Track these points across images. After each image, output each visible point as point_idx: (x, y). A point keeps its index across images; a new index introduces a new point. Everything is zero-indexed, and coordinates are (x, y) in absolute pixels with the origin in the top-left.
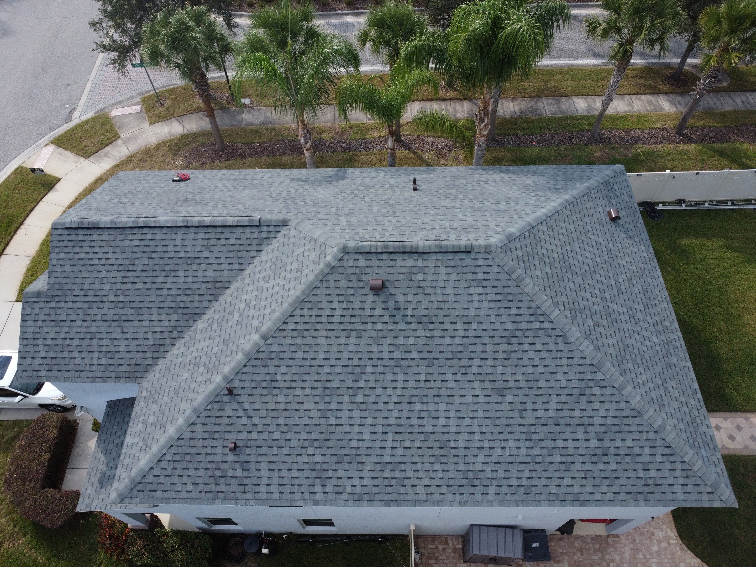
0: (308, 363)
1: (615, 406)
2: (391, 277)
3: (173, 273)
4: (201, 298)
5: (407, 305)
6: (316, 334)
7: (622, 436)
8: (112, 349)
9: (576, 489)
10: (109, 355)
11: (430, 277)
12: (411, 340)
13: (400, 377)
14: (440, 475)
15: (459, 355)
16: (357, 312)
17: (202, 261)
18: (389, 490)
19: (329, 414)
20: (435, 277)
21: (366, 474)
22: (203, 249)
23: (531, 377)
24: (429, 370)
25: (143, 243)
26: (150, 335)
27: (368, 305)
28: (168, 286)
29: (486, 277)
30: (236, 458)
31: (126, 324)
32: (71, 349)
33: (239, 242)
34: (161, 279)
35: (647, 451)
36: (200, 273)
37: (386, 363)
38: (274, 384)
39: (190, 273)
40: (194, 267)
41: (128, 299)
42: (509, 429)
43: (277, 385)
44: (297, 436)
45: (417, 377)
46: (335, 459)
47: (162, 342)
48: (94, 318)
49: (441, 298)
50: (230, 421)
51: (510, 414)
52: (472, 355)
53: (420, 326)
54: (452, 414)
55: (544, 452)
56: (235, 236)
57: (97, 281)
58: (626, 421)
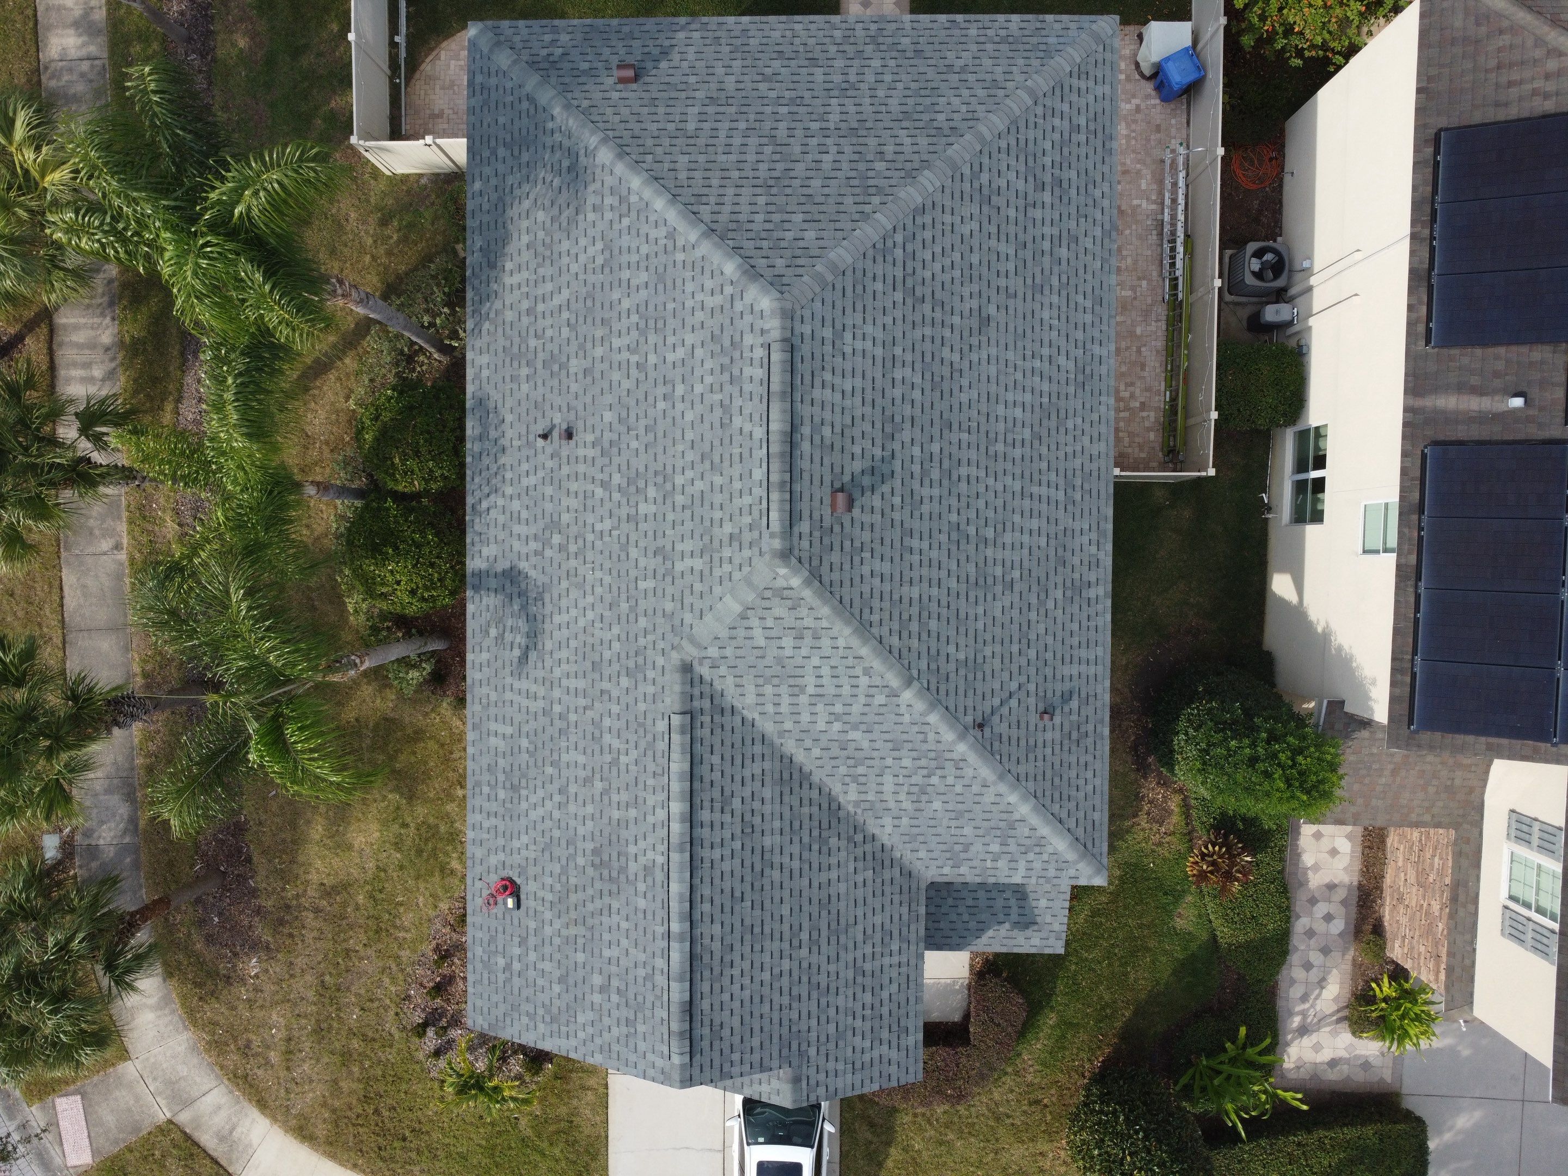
0: (944, 611)
1: (1003, 156)
2: (827, 479)
3: (767, 856)
4: (806, 802)
5: (868, 456)
6: (906, 601)
7: (1039, 154)
8: (878, 936)
9: (1098, 232)
10: (887, 939)
11: (827, 415)
12: (916, 451)
13: (964, 471)
14: (1079, 421)
15: (937, 379)
16: (877, 535)
17: (748, 808)
18: (1094, 493)
19: (1008, 579)
20: (828, 408)
21: (1077, 526)
22: (727, 809)
23: (967, 273)
24: (955, 426)
25: (717, 917)
26: (860, 879)
27: (867, 518)
28: (786, 860)
29: (828, 323)
30: (1058, 711)
31: (843, 921)
32: (877, 1005)
33: (717, 747)
34: (776, 874)
35: (1057, 122)
36: (767, 809)
37: (946, 492)
38: (971, 663)
39: (767, 827)
40: (757, 820)
41: (806, 925)
42: (1029, 316)
43: (972, 657)
44: (1033, 624)
45: (964, 445)
46: (1060, 569)
47: (869, 857)
48: (833, 977)
49: (858, 400)
50: (1014, 726)
51: (1011, 311)
52: (937, 359)
53: (897, 436)
54: (1010, 397)
55: (1056, 269)
56: (706, 756)
57: (776, 985)
58: (1022, 143)
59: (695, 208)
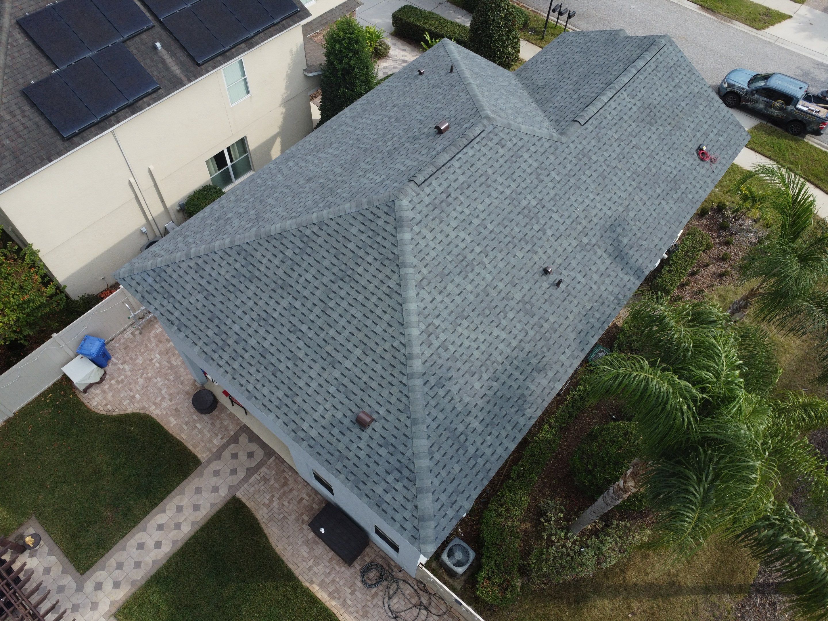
1: (230, 232)
3: (575, 83)
4: (543, 95)
5: (413, 144)
6: (444, 104)
7: (213, 230)
8: (546, 62)
11: (418, 157)
12: (389, 144)
15: (353, 164)
17: (571, 95)
19: (393, 107)
20: (415, 159)
22: (581, 96)
24: (363, 149)
25: (612, 71)
26: (540, 75)
28: (567, 82)
29: (383, 186)
33: (569, 112)
34: (575, 79)
35: (191, 241)
36: (562, 95)
38: (436, 87)
39: (567, 90)
40: (570, 92)
41: (575, 67)
42: (288, 179)
43: (433, 89)
46: (368, 109)
47: (530, 80)
48: (576, 55)
49: (398, 161)
51: (294, 181)
53: (393, 149)
54: (328, 156)
58: (216, 235)
59: (397, 288)
